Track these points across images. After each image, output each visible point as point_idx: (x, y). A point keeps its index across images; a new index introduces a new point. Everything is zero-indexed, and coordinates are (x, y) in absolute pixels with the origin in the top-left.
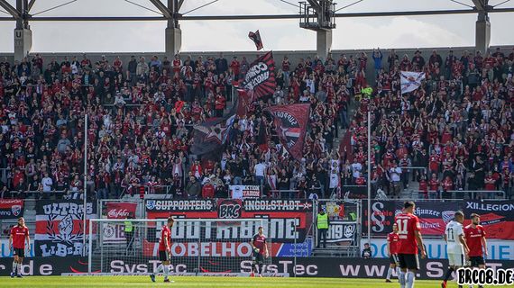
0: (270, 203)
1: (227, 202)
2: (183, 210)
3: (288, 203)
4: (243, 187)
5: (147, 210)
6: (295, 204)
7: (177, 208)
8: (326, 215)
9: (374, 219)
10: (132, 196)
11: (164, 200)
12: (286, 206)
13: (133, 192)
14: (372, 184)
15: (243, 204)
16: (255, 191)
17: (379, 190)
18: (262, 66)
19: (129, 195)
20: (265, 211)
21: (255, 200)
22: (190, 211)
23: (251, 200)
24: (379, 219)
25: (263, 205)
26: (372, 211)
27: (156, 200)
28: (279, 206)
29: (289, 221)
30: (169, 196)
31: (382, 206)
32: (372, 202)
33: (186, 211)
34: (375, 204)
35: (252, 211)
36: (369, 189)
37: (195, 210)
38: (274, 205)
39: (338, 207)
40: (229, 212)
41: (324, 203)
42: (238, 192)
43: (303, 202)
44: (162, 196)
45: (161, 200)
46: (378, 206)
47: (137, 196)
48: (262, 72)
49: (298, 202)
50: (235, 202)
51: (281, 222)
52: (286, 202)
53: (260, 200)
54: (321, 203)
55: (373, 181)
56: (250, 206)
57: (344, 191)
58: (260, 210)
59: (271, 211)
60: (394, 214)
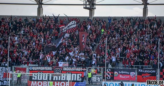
0: (72, 68)
1: (57, 68)
2: (42, 70)
3: (78, 68)
4: (63, 63)
5: (30, 70)
6: (81, 69)
7: (40, 69)
8: (91, 73)
9: (107, 74)
10: (25, 65)
11: (36, 66)
12: (77, 69)
13: (25, 64)
14: (107, 63)
15: (63, 68)
16: (67, 64)
17: (109, 65)
18: (75, 22)
19: (23, 65)
20: (70, 71)
21: (67, 67)
22: (44, 70)
23: (66, 67)
24: (109, 74)
25: (70, 69)
26: (107, 72)
27: (33, 67)
28: (75, 69)
29: (78, 75)
30: (37, 65)
31: (110, 70)
32: (107, 69)
33: (43, 70)
34: (107, 70)
35: (65, 71)
36: (106, 64)
37: (46, 70)
39: (95, 70)
40: (58, 71)
41: (90, 69)
42: (61, 64)
43: (83, 68)
44: (35, 65)
45: (34, 67)
46: (109, 70)
47: (26, 65)
48: (74, 24)
49: (81, 68)
50: (60, 68)
51: (75, 75)
52: (77, 68)
53: (68, 67)
54: (89, 69)
55: (107, 62)
56: (65, 69)
57: (97, 65)
58: (68, 71)
59: (72, 71)
60: (114, 73)
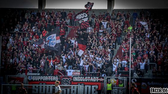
0: (84, 78)
1: (65, 77)
2: (45, 81)
3: (93, 78)
4: (72, 71)
5: (28, 80)
6: (96, 79)
7: (42, 80)
10: (22, 74)
11: (37, 76)
12: (92, 79)
13: (22, 72)
14: (131, 70)
15: (73, 78)
16: (78, 72)
17: (135, 73)
18: (85, 15)
19: (20, 74)
20: (82, 81)
21: (78, 77)
22: (48, 81)
23: (76, 76)
25: (81, 79)
26: (131, 82)
27: (33, 76)
28: (89, 80)
29: (93, 86)
30: (39, 74)
31: (136, 80)
32: (131, 79)
33: (46, 81)
34: (132, 80)
35: (76, 82)
36: (130, 72)
37: (50, 81)
38: (87, 79)
39: (116, 80)
40: (66, 82)
41: (109, 79)
42: (70, 73)
43: (100, 78)
44: (35, 74)
45: (35, 76)
46: (134, 81)
47: (24, 74)
48: (85, 18)
49: (97, 78)
50: (69, 77)
51: (90, 87)
52: (92, 78)
53: (80, 77)
54: (108, 79)
55: (132, 69)
56: (76, 79)
57: (118, 73)
58: (80, 81)
59: (85, 82)
60: (141, 84)
